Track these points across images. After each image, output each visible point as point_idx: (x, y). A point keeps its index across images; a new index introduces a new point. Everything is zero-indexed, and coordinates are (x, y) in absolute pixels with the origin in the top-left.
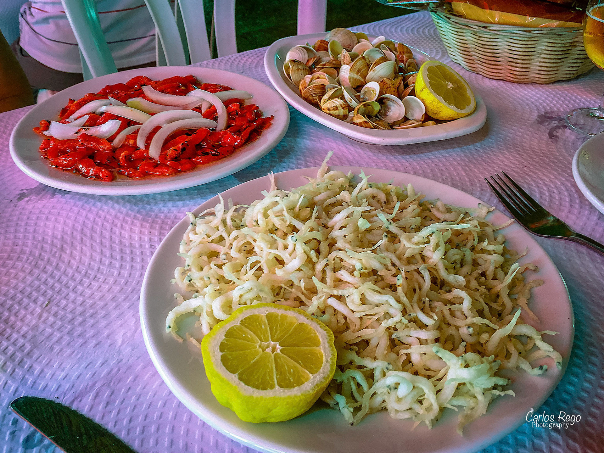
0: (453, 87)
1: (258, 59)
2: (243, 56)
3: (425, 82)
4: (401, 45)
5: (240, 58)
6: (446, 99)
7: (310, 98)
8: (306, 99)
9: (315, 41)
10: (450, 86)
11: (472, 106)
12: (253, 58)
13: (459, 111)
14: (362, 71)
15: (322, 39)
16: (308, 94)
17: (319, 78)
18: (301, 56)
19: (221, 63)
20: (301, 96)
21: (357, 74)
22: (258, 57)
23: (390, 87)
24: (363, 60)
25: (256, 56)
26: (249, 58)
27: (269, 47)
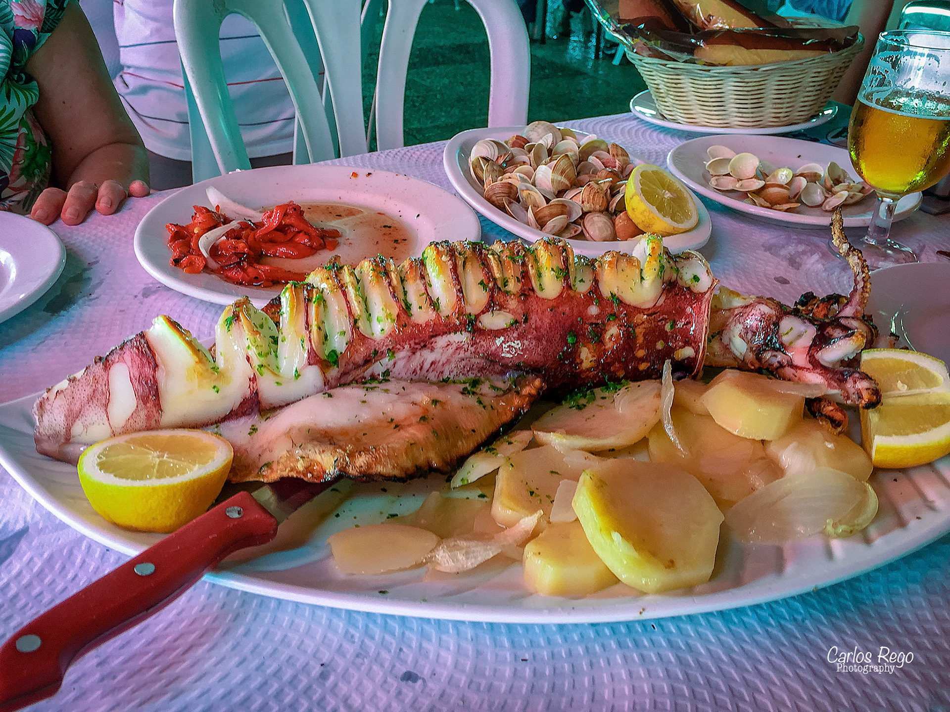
0: (672, 196)
1: (435, 154)
2: (416, 149)
3: (636, 188)
4: (616, 146)
5: (412, 151)
6: (660, 209)
7: (494, 198)
8: (489, 200)
9: (510, 136)
10: (668, 195)
11: (692, 222)
12: (428, 152)
13: (675, 225)
14: (567, 171)
15: (518, 135)
16: (491, 193)
17: (510, 178)
18: (490, 152)
19: (387, 157)
20: (482, 195)
21: (562, 175)
22: (435, 151)
23: (598, 192)
24: (567, 159)
25: (433, 150)
26: (424, 152)
27: (449, 141)
